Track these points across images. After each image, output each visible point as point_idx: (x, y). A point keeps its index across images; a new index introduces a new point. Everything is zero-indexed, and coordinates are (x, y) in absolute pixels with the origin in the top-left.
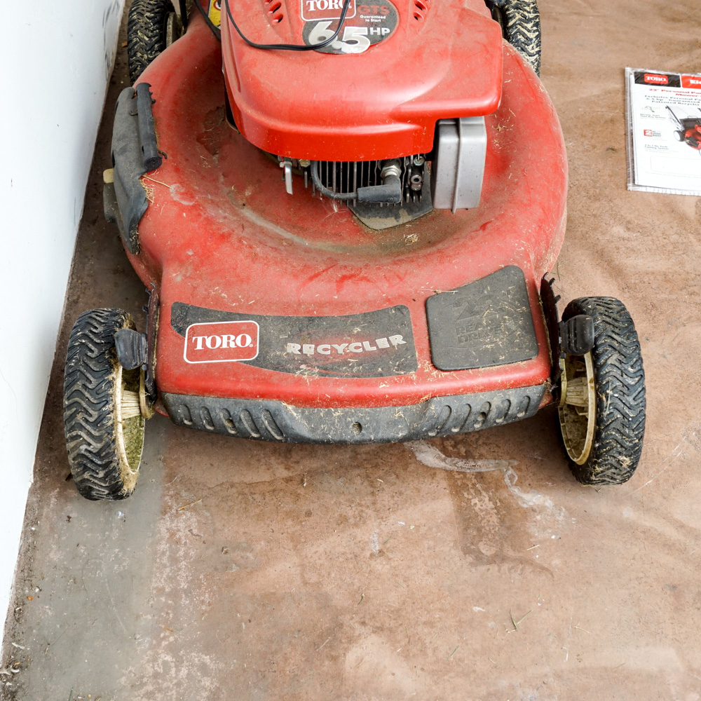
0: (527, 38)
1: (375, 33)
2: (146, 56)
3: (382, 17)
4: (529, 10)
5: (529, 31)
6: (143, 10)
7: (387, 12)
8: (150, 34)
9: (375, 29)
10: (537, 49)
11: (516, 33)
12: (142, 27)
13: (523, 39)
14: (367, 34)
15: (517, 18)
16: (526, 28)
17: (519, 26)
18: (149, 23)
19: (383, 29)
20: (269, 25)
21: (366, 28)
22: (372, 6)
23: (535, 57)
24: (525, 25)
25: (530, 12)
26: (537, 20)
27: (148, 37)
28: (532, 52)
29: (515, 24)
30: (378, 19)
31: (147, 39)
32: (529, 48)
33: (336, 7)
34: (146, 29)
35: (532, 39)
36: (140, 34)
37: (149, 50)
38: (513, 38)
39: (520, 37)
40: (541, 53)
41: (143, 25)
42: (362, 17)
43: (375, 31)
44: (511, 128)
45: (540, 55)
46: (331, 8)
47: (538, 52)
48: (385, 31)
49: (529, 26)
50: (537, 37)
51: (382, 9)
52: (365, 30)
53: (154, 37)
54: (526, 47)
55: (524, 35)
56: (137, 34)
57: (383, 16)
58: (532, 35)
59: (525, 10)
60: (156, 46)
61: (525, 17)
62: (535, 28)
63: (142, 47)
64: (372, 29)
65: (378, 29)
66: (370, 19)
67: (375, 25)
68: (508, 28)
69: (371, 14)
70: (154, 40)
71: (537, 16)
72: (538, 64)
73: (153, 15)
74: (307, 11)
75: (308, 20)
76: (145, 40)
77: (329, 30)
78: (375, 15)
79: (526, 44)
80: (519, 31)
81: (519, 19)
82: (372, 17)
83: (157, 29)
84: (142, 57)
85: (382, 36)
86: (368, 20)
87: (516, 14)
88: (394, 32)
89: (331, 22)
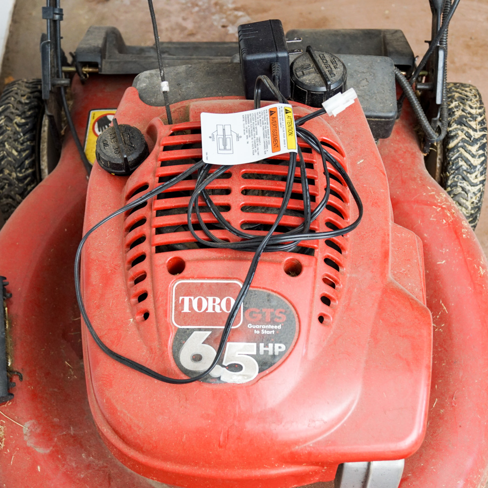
0: (470, 165)
1: (266, 352)
2: (14, 175)
3: (276, 327)
4: (474, 126)
5: (473, 156)
6: (12, 113)
7: (284, 318)
8: (20, 147)
9: (266, 346)
10: (481, 178)
11: (457, 158)
12: (10, 138)
13: (465, 166)
14: (255, 353)
15: (460, 138)
16: (469, 152)
17: (461, 149)
18: (18, 133)
19: (277, 345)
20: (132, 320)
21: (255, 344)
22: (264, 310)
23: (478, 187)
24: (469, 148)
25: (475, 130)
26: (485, 141)
27: (17, 151)
28: (475, 181)
29: (456, 147)
30: (270, 330)
31: (15, 153)
32: (471, 177)
33: (218, 310)
34: (15, 140)
35: (476, 166)
36: (7, 146)
37: (18, 167)
38: (453, 164)
39: (461, 163)
40: (486, 182)
41: (11, 136)
42: (250, 326)
43: (266, 349)
44: (441, 328)
45: (484, 185)
46: (210, 310)
47: (482, 182)
48: (279, 348)
49: (474, 149)
50: (482, 163)
51: (276, 313)
52: (252, 348)
53: (24, 150)
54: (469, 175)
55: (466, 161)
56: (4, 146)
57: (278, 325)
58: (476, 162)
59: (471, 127)
60: (27, 162)
61: (469, 136)
62: (481, 152)
63: (9, 163)
64: (262, 345)
65: (271, 345)
66: (260, 330)
67: (266, 339)
68: (448, 149)
69: (262, 321)
70: (24, 155)
71: (484, 136)
72: (481, 195)
73: (23, 121)
74: (180, 313)
75: (180, 327)
76: (13, 154)
77: (206, 346)
78: (268, 323)
79: (468, 172)
80: (461, 156)
81: (463, 140)
82: (264, 327)
83: (28, 140)
84: (10, 175)
85: (274, 356)
86: (258, 332)
87: (460, 132)
88: (290, 350)
89: (209, 333)
